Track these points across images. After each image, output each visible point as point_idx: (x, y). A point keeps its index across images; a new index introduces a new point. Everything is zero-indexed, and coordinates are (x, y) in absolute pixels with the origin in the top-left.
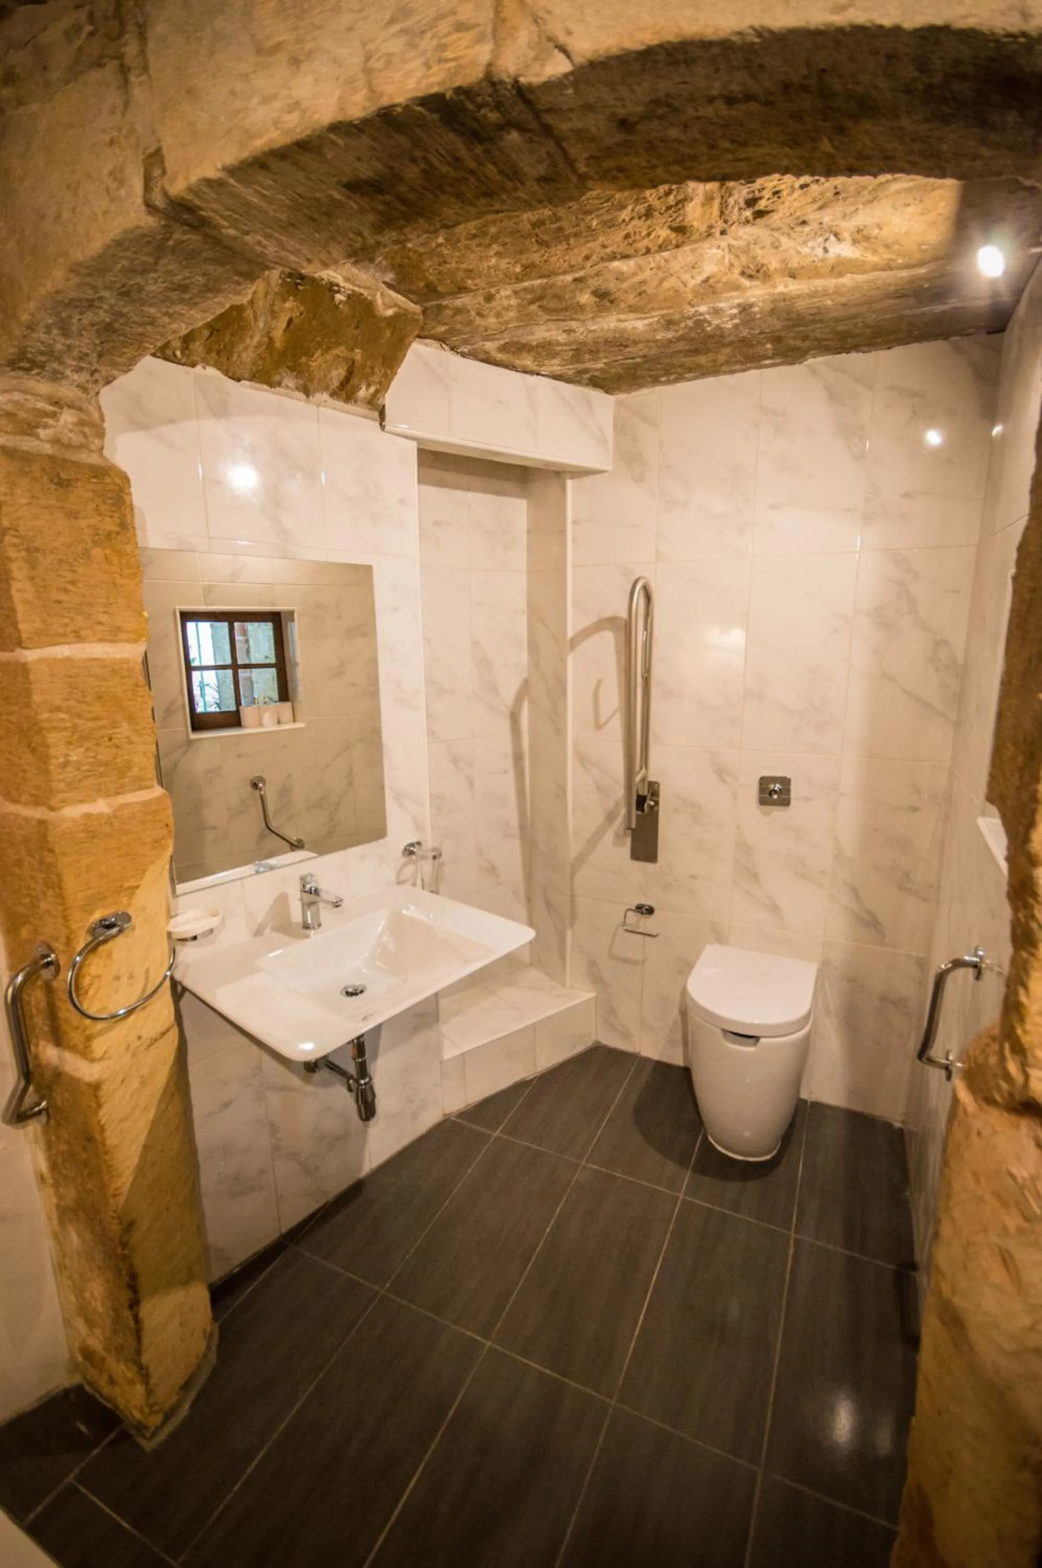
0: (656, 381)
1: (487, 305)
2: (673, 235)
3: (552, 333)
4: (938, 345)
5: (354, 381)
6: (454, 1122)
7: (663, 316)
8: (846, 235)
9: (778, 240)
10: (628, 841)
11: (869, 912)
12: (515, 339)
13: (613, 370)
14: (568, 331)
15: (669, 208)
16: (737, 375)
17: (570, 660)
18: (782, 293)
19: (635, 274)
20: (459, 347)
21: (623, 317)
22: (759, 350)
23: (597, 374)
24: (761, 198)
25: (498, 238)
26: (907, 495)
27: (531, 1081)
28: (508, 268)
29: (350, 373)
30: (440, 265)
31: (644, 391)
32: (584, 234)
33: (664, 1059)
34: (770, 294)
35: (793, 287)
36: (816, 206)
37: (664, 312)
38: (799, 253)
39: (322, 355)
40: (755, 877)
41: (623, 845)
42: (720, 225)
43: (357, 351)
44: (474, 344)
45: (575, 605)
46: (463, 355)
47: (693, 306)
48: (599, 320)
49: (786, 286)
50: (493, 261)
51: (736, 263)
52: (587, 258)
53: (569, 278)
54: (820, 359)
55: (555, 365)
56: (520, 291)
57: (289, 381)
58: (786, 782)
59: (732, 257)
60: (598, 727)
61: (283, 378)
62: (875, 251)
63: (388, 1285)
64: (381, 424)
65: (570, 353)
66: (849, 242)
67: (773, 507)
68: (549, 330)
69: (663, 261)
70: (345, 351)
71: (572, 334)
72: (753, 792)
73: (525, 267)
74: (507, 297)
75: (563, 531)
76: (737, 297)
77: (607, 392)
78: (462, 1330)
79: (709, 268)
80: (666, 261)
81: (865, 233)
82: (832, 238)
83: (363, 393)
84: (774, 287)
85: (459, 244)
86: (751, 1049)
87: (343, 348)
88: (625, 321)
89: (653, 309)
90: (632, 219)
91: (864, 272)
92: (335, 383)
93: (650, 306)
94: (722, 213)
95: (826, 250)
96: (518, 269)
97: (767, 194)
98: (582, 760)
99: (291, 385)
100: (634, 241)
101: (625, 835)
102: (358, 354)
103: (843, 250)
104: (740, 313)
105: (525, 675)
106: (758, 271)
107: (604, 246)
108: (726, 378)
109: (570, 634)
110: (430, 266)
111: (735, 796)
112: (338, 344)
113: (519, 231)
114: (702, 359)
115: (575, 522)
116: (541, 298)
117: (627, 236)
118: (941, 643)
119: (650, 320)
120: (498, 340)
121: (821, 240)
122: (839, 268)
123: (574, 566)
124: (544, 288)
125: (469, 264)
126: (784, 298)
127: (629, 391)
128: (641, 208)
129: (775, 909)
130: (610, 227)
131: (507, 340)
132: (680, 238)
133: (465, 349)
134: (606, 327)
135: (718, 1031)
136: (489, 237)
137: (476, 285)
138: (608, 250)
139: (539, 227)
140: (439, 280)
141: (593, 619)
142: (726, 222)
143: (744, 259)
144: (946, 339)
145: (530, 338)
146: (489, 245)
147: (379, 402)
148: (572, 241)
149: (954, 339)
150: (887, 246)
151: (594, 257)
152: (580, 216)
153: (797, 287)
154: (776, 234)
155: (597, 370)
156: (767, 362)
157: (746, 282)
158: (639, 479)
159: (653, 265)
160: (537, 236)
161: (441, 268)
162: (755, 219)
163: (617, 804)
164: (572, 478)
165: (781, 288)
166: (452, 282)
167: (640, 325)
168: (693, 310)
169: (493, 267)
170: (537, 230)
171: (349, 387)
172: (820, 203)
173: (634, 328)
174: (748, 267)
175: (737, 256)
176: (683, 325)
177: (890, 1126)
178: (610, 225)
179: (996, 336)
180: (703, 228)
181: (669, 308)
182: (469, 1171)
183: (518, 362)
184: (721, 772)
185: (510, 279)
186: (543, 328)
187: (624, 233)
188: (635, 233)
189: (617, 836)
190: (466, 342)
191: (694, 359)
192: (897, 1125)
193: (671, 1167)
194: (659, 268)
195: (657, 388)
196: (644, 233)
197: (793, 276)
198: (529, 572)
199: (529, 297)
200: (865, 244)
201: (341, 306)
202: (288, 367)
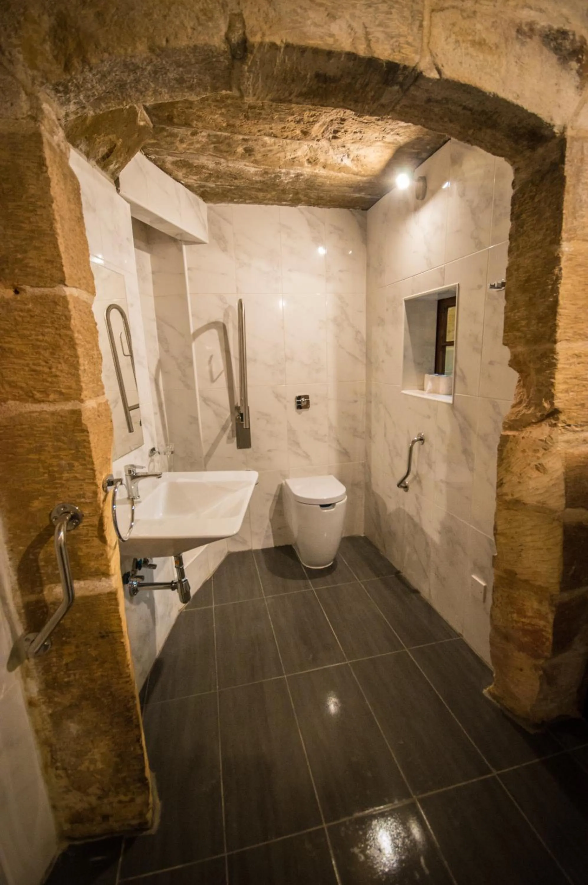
0: (232, 201)
1: (190, 137)
2: (301, 134)
3: (209, 162)
4: (344, 211)
5: (111, 158)
6: (186, 612)
7: (265, 169)
8: (351, 157)
9: (329, 150)
10: (235, 440)
11: (344, 449)
12: (187, 159)
13: (217, 190)
14: (217, 163)
15: (309, 122)
16: (269, 206)
17: (194, 345)
18: (317, 173)
19: (271, 146)
20: (151, 154)
21: (247, 164)
22: (285, 196)
23: (208, 189)
24: (340, 131)
25: (228, 106)
26: (341, 271)
27: (210, 578)
28: (220, 122)
29: (111, 152)
30: (187, 108)
31: (223, 204)
32: (268, 120)
33: (265, 547)
34: (312, 172)
35: (322, 172)
36: (352, 141)
37: (267, 167)
38: (332, 158)
39: (104, 136)
40: (297, 444)
41: (232, 442)
42: (320, 137)
43: (121, 140)
44: (161, 155)
45: (193, 315)
46: (150, 159)
47: (280, 168)
48: (237, 162)
49: (319, 171)
50: (217, 116)
51: (309, 155)
52: (259, 131)
53: (241, 137)
54: (304, 207)
55: (192, 180)
56: (212, 135)
57: (83, 147)
58: (307, 397)
59: (309, 151)
60: (213, 381)
61: (81, 143)
62: (357, 166)
63: (218, 687)
64: (117, 189)
65: (206, 175)
66: (350, 159)
67: (290, 270)
68: (208, 160)
69: (285, 144)
70: (115, 138)
71: (219, 166)
72: (293, 404)
73: (228, 125)
74: (203, 137)
75: (183, 274)
76: (300, 170)
77: (204, 201)
78: (269, 679)
79: (299, 153)
80: (287, 144)
81: (358, 158)
82: (346, 156)
83: (112, 167)
84: (315, 169)
85: (206, 102)
86: (333, 510)
87: (115, 135)
88: (247, 166)
89: (263, 164)
90: (292, 121)
91: (348, 173)
92: (100, 156)
93: (264, 163)
94: (323, 132)
95: (342, 160)
96: (224, 125)
97: (343, 130)
98: (206, 400)
99: (83, 149)
100: (285, 131)
101: (233, 436)
102: (119, 142)
103: (347, 162)
104: (295, 177)
105: (158, 357)
106: (315, 161)
107: (271, 129)
108: (263, 206)
109: (192, 331)
110: (180, 107)
111: (285, 407)
112: (114, 133)
113: (240, 107)
114: (261, 195)
115: (189, 269)
116: (218, 142)
117: (284, 128)
118: (358, 332)
119: (258, 169)
120: (177, 157)
121: (342, 155)
122: (341, 169)
123: (190, 294)
124: (226, 138)
125: (203, 114)
126: (316, 176)
127: (215, 203)
128: (298, 118)
129: (307, 456)
130: (281, 121)
131: (182, 159)
132: (303, 136)
133: (153, 157)
134: (237, 167)
135: (319, 506)
136: (223, 104)
137: (197, 125)
138: (271, 131)
139: (252, 109)
140: (178, 115)
141: (205, 323)
142: (322, 136)
143: (313, 154)
144: (349, 209)
145: (196, 161)
146: (221, 108)
147: (117, 175)
148: (261, 121)
149: (351, 209)
150: (362, 165)
151: (262, 132)
152: (273, 111)
153: (323, 172)
154: (330, 147)
155: (210, 187)
156: (284, 203)
157: (306, 164)
158: (225, 250)
159: (281, 144)
160: (247, 112)
161: (186, 110)
162: (332, 138)
163: (227, 421)
164: (185, 244)
165: (317, 171)
166: (185, 119)
167: (252, 170)
168: (279, 170)
169: (213, 119)
170: (249, 110)
171: (107, 160)
172: (354, 141)
173: (249, 171)
174: (312, 158)
175: (311, 152)
176: (269, 176)
177: (361, 537)
178: (281, 120)
179: (365, 211)
180: (314, 136)
181: (270, 166)
182: (214, 625)
183: (176, 172)
184: (278, 397)
185: (216, 128)
186: (205, 158)
187: (283, 126)
188: (288, 128)
189: (229, 438)
190: (157, 153)
191: (257, 193)
192: (363, 535)
193: (301, 582)
194: (282, 146)
195: (231, 205)
196: (292, 129)
197: (324, 167)
198: (156, 297)
199: (215, 140)
200: (355, 162)
201: (125, 111)
202: (86, 137)
